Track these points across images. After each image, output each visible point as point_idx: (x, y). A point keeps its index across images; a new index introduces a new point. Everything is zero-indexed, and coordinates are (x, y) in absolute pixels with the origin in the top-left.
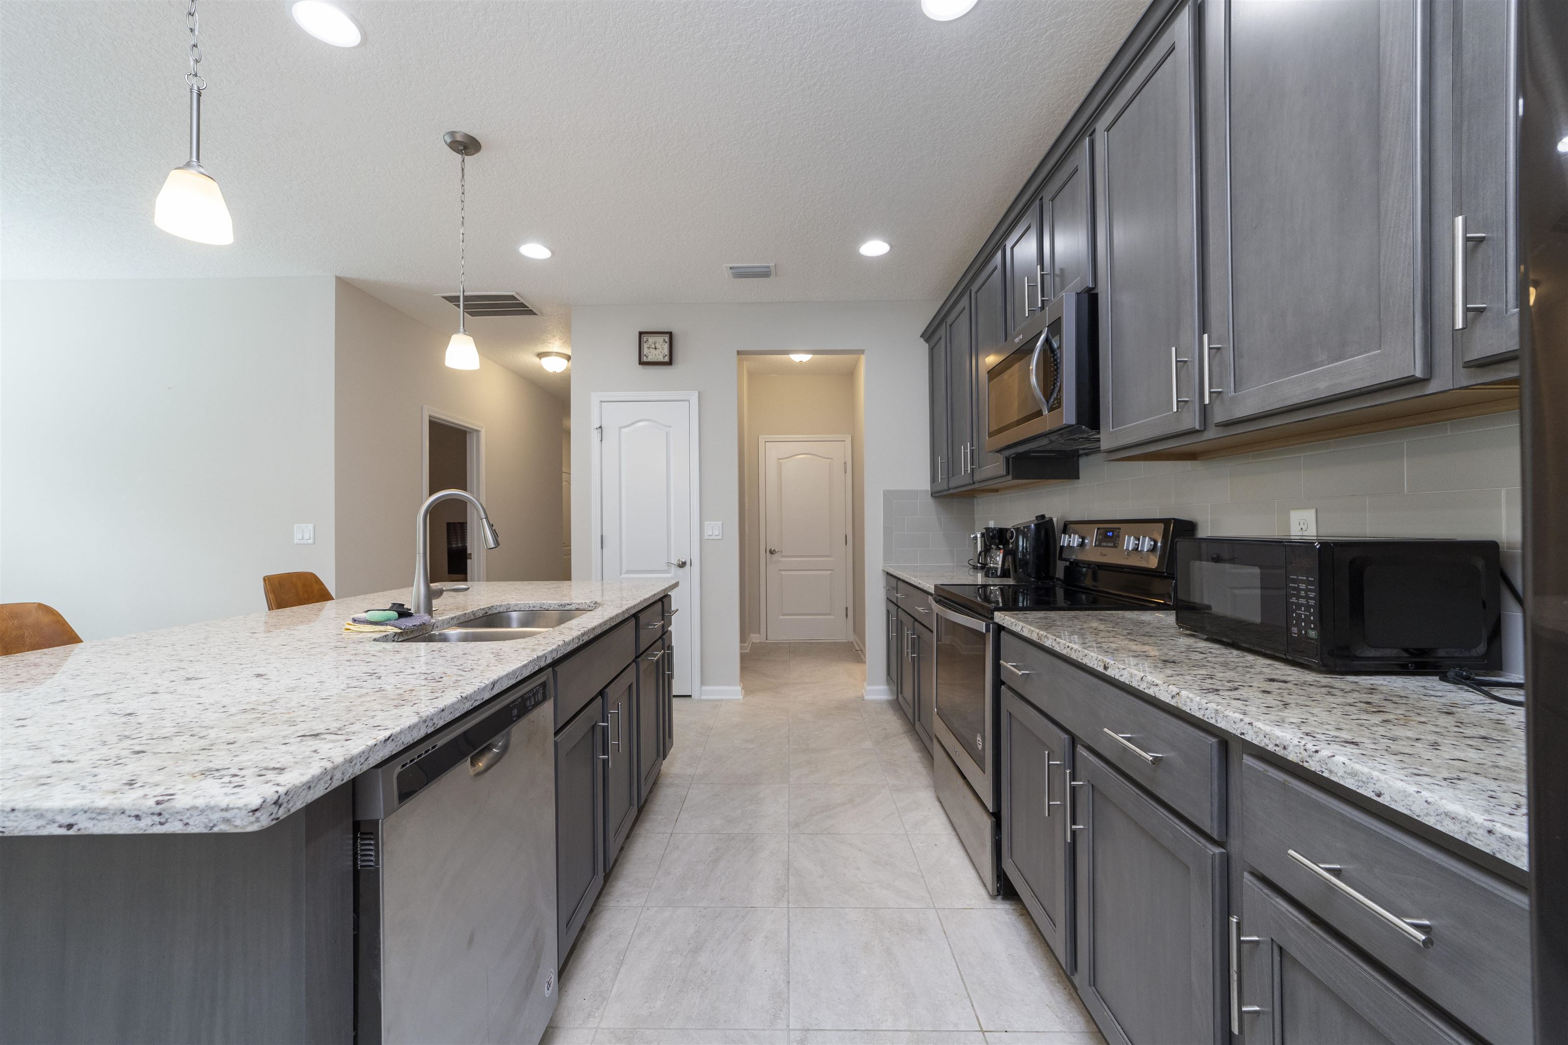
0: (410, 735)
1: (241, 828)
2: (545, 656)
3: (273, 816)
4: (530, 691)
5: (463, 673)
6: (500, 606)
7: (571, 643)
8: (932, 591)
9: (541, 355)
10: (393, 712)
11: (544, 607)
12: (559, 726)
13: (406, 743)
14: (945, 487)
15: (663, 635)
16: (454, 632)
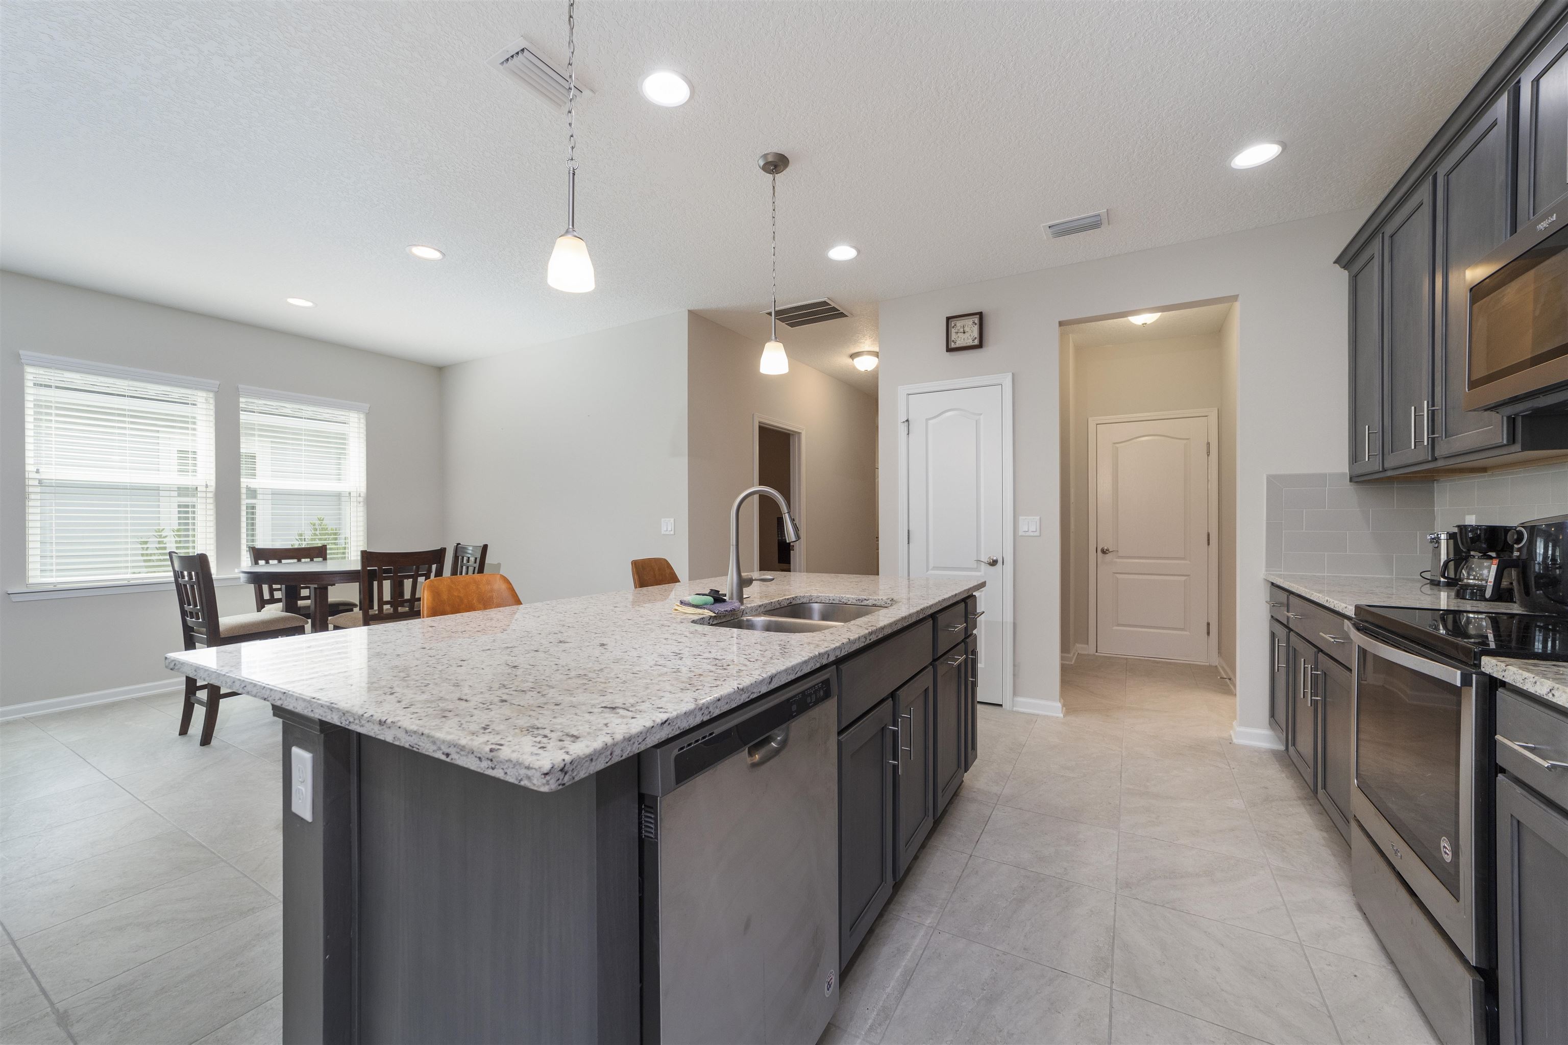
0: (685, 721)
1: (537, 787)
2: (827, 654)
3: (560, 782)
4: (811, 688)
5: (748, 663)
6: (804, 597)
7: (857, 641)
8: (1351, 612)
9: (853, 356)
10: (677, 696)
11: (843, 601)
12: (844, 725)
13: (682, 728)
14: (1377, 467)
15: (966, 638)
16: (760, 620)
